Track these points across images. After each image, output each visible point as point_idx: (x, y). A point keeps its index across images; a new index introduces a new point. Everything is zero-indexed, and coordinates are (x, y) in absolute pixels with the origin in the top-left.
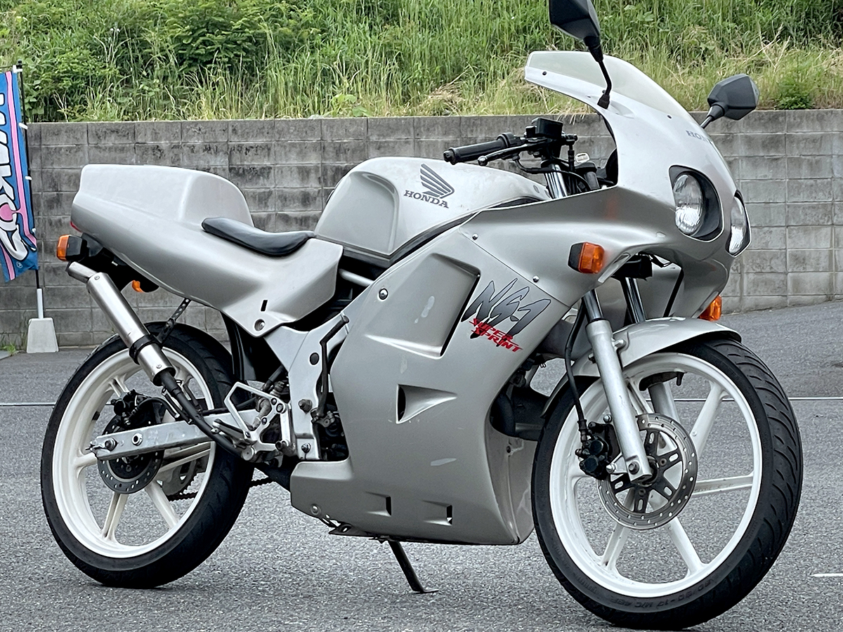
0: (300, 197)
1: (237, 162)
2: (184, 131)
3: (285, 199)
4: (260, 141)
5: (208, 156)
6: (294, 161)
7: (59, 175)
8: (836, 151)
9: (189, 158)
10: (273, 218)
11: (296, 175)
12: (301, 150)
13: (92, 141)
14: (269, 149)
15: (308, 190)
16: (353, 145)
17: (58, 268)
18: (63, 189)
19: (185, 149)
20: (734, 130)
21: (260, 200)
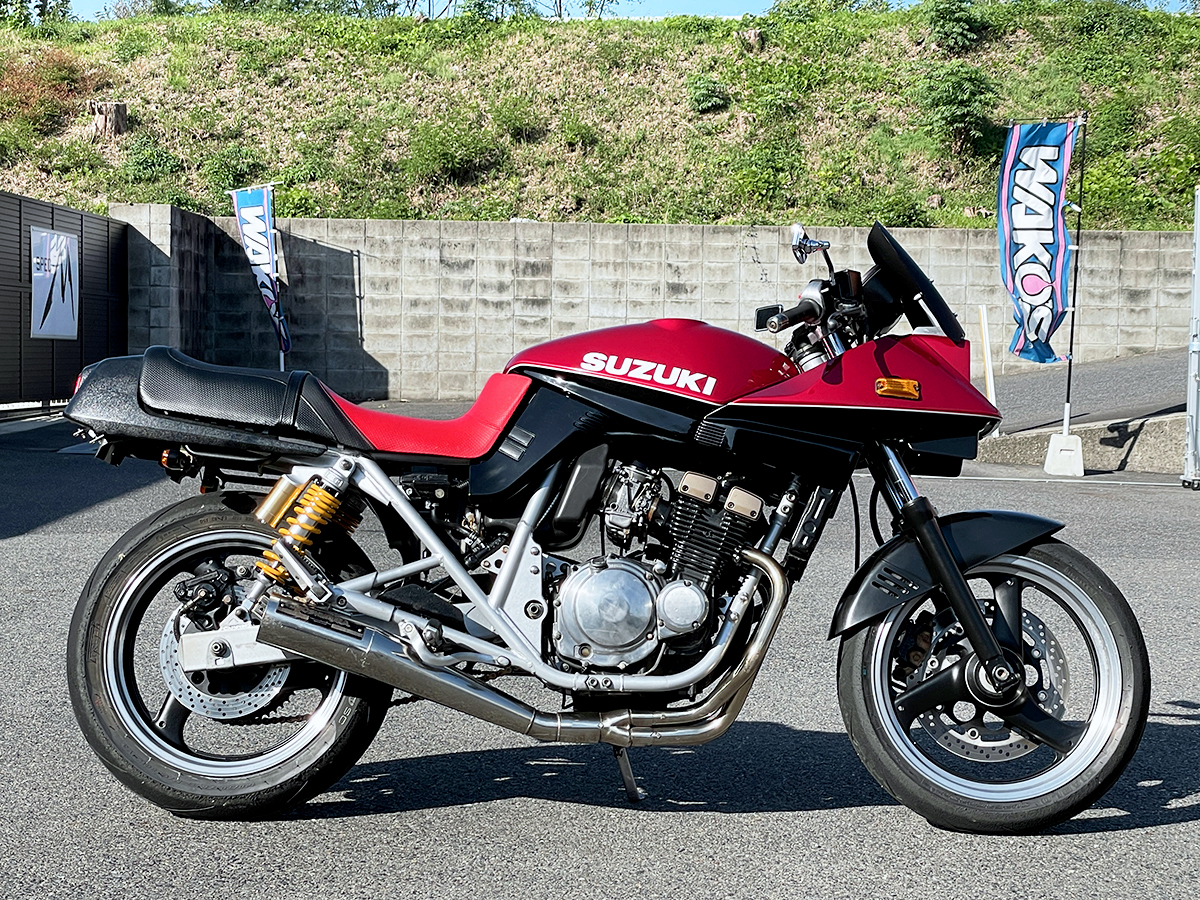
0: (497, 286)
1: (446, 254)
2: (405, 229)
3: (485, 286)
4: (466, 239)
5: (424, 249)
6: (493, 256)
7: (304, 261)
8: (932, 263)
9: (409, 251)
10: (474, 302)
11: (493, 266)
12: (499, 247)
13: (331, 234)
14: (473, 246)
15: (503, 279)
16: (542, 244)
17: (301, 336)
18: (307, 271)
19: (406, 243)
20: (850, 243)
21: (465, 287)
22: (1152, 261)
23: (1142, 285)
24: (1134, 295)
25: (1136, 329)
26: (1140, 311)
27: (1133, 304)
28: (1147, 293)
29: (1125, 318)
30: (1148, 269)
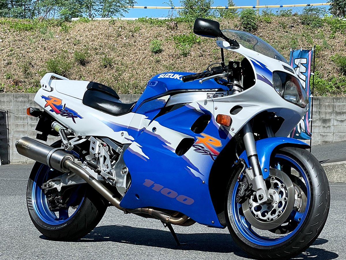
22: (331, 108)
23: (328, 117)
24: (325, 121)
25: (326, 134)
26: (327, 127)
27: (324, 124)
28: (329, 120)
29: (322, 130)
30: (330, 111)
